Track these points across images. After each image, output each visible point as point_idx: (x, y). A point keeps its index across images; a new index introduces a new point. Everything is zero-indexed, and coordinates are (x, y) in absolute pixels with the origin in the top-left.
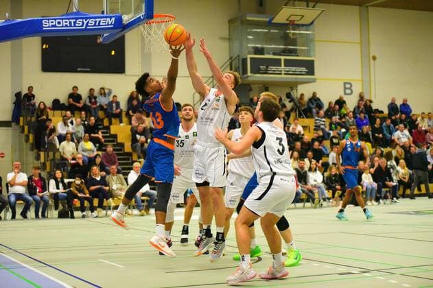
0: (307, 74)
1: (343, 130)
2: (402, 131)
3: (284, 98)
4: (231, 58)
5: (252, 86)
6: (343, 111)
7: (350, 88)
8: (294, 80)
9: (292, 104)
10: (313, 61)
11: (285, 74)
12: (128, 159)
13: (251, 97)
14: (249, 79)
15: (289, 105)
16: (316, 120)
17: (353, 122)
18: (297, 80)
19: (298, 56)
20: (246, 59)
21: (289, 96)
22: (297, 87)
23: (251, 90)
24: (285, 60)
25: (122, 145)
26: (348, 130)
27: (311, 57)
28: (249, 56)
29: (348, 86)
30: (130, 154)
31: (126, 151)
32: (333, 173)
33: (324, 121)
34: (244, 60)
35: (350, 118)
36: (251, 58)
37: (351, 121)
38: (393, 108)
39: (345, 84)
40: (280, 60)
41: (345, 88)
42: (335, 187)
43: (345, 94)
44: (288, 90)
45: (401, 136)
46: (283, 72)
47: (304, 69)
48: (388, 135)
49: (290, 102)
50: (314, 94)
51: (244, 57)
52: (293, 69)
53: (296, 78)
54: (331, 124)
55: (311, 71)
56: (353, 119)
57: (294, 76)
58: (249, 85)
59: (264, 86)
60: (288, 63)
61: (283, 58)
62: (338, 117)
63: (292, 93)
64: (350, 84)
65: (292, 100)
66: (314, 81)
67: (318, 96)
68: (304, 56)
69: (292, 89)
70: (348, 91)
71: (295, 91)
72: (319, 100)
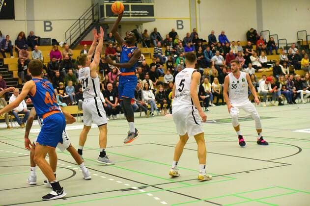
0: (148, 15)
1: (175, 56)
2: (218, 56)
4: (93, 5)
5: (109, 25)
6: (176, 41)
7: (181, 25)
8: (138, 20)
10: (153, 6)
11: (132, 16)
12: (16, 83)
14: (106, 20)
16: (155, 49)
18: (141, 20)
19: (142, 2)
20: (103, 6)
22: (142, 24)
23: (108, 28)
24: (131, 5)
25: (11, 73)
26: (178, 55)
27: (151, 3)
28: (105, 4)
29: (180, 23)
30: (17, 79)
31: (14, 77)
32: (161, 91)
33: (161, 50)
34: (102, 7)
35: (180, 47)
36: (106, 5)
37: (181, 49)
38: (212, 38)
39: (178, 21)
40: (128, 5)
41: (178, 25)
42: (163, 101)
43: (178, 28)
45: (217, 59)
46: (131, 15)
47: (146, 12)
48: (207, 58)
50: (155, 29)
51: (102, 5)
52: (138, 12)
53: (140, 19)
54: (166, 51)
55: (151, 13)
56: (182, 47)
57: (139, 17)
58: (107, 24)
60: (134, 8)
61: (130, 4)
62: (171, 46)
63: (138, 30)
64: (181, 21)
66: (154, 20)
68: (146, 2)
69: (137, 27)
70: (180, 27)
71: (140, 28)
72: (159, 33)
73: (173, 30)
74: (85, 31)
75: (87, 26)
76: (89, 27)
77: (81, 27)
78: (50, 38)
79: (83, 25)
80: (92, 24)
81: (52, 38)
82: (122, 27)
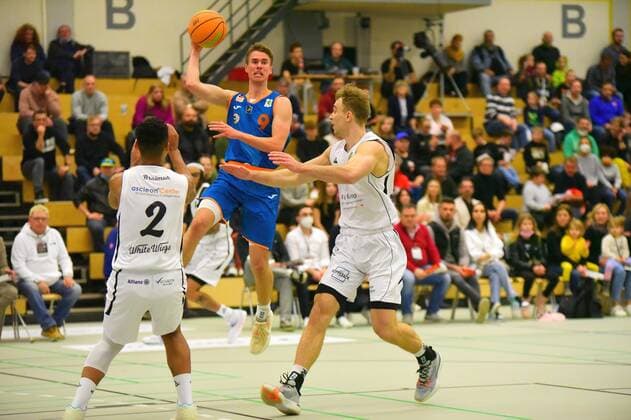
1: (557, 127)
3: (408, 44)
5: (328, 15)
6: (558, 77)
7: (578, 21)
9: (429, 60)
12: (11, 199)
13: (326, 43)
15: (420, 65)
16: (488, 102)
17: (581, 104)
21: (420, 40)
22: (441, 17)
23: (325, 25)
26: (568, 126)
29: (573, 14)
30: (16, 186)
31: (6, 177)
32: (527, 234)
33: (510, 105)
35: (575, 95)
37: (576, 103)
39: (566, 8)
41: (566, 21)
42: (531, 269)
43: (566, 34)
44: (418, 26)
49: (423, 56)
50: (488, 37)
54: (527, 110)
56: (580, 98)
58: (322, 13)
59: (359, 14)
62: (544, 93)
63: (429, 34)
64: (579, 9)
65: (428, 52)
66: (485, 3)
67: (497, 42)
69: (429, 23)
70: (573, 28)
71: (436, 29)
72: (500, 51)
73: (547, 39)
74: (250, 32)
75: (254, 18)
76: (260, 21)
77: (235, 20)
78: (127, 54)
79: (243, 12)
80: (271, 11)
81: (134, 53)
82: (374, 24)
